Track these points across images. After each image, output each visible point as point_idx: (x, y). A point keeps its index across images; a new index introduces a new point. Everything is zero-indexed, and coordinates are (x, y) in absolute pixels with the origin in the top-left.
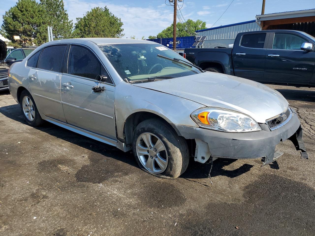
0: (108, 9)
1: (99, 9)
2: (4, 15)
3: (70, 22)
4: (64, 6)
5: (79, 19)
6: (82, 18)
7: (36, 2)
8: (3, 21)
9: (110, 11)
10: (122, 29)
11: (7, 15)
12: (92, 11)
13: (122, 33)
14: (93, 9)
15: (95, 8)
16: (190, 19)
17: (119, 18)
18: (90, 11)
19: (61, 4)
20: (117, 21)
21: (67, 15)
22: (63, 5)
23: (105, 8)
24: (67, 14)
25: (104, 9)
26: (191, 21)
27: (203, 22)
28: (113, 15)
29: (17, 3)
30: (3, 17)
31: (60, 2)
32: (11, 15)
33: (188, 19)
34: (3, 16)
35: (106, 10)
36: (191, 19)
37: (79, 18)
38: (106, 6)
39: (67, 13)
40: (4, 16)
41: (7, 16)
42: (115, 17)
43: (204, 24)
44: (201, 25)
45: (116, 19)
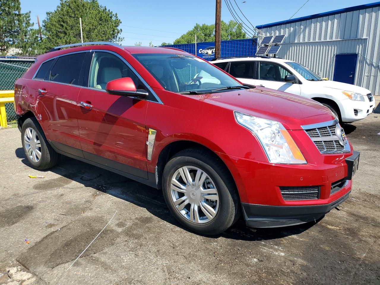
10: (120, 29)
13: (119, 35)
17: (114, 13)
20: (111, 17)
28: (105, 7)
42: (107, 10)
43: (240, 26)
44: (236, 27)
45: (109, 14)
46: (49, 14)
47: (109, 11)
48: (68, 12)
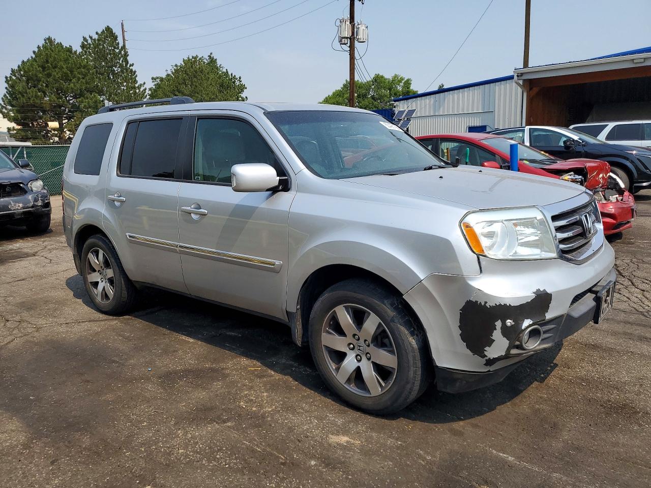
0: (216, 60)
1: (198, 59)
2: (8, 75)
3: (141, 86)
4: (128, 55)
5: (158, 80)
6: (164, 76)
7: (74, 49)
8: (6, 88)
9: (219, 63)
10: (245, 97)
11: (15, 76)
12: (183, 63)
14: (186, 59)
15: (191, 58)
16: (379, 75)
17: (237, 77)
18: (179, 64)
19: (123, 53)
20: (234, 82)
21: (135, 74)
22: (126, 55)
23: (210, 56)
24: (135, 72)
25: (208, 58)
26: (382, 77)
27: (406, 80)
28: (227, 70)
29: (34, 52)
30: (5, 80)
31: (120, 48)
32: (21, 75)
33: (376, 74)
34: (6, 78)
35: (212, 61)
36: (381, 74)
37: (157, 78)
38: (211, 54)
39: (133, 68)
40: (8, 79)
41: (14, 78)
42: (230, 73)
43: (408, 83)
44: (402, 84)
45: (232, 79)
46: (155, 80)
47: (232, 74)
48: (184, 80)
